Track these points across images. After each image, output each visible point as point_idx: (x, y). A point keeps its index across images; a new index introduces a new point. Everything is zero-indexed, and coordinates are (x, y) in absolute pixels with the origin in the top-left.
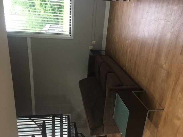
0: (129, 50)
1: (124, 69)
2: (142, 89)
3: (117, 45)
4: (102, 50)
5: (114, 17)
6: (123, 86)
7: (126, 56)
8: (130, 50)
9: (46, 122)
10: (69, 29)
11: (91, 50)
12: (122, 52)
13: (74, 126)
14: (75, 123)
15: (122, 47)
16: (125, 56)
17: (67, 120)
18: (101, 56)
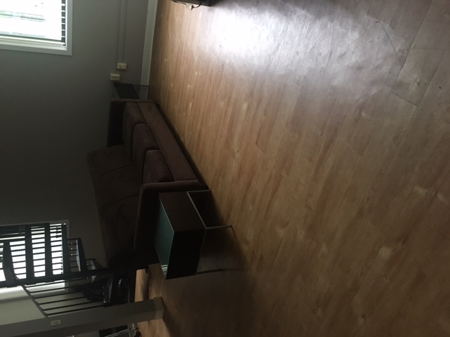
0: (191, 104)
1: (182, 139)
3: (172, 85)
4: (142, 84)
5: (168, 18)
7: (186, 116)
8: (192, 106)
10: (61, 30)
11: (116, 84)
12: (179, 102)
13: (77, 246)
14: (80, 240)
15: (179, 94)
16: (184, 114)
17: (61, 234)
18: (136, 103)
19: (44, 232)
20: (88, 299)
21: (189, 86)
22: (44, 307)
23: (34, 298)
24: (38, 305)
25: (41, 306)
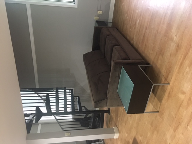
0: (138, 21)
1: (132, 42)
2: (148, 64)
3: (126, 15)
4: (109, 21)
6: (130, 60)
7: (135, 29)
9: (50, 95)
11: (97, 22)
12: (130, 23)
13: (78, 100)
14: (79, 97)
15: (130, 18)
16: (134, 28)
17: (71, 94)
18: (107, 28)
19: (63, 92)
20: (82, 125)
21: (137, 11)
22: (63, 127)
23: (59, 123)
24: (60, 125)
25: (62, 126)
